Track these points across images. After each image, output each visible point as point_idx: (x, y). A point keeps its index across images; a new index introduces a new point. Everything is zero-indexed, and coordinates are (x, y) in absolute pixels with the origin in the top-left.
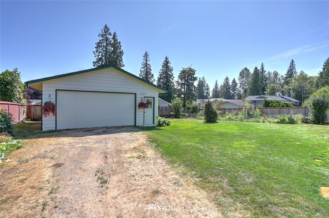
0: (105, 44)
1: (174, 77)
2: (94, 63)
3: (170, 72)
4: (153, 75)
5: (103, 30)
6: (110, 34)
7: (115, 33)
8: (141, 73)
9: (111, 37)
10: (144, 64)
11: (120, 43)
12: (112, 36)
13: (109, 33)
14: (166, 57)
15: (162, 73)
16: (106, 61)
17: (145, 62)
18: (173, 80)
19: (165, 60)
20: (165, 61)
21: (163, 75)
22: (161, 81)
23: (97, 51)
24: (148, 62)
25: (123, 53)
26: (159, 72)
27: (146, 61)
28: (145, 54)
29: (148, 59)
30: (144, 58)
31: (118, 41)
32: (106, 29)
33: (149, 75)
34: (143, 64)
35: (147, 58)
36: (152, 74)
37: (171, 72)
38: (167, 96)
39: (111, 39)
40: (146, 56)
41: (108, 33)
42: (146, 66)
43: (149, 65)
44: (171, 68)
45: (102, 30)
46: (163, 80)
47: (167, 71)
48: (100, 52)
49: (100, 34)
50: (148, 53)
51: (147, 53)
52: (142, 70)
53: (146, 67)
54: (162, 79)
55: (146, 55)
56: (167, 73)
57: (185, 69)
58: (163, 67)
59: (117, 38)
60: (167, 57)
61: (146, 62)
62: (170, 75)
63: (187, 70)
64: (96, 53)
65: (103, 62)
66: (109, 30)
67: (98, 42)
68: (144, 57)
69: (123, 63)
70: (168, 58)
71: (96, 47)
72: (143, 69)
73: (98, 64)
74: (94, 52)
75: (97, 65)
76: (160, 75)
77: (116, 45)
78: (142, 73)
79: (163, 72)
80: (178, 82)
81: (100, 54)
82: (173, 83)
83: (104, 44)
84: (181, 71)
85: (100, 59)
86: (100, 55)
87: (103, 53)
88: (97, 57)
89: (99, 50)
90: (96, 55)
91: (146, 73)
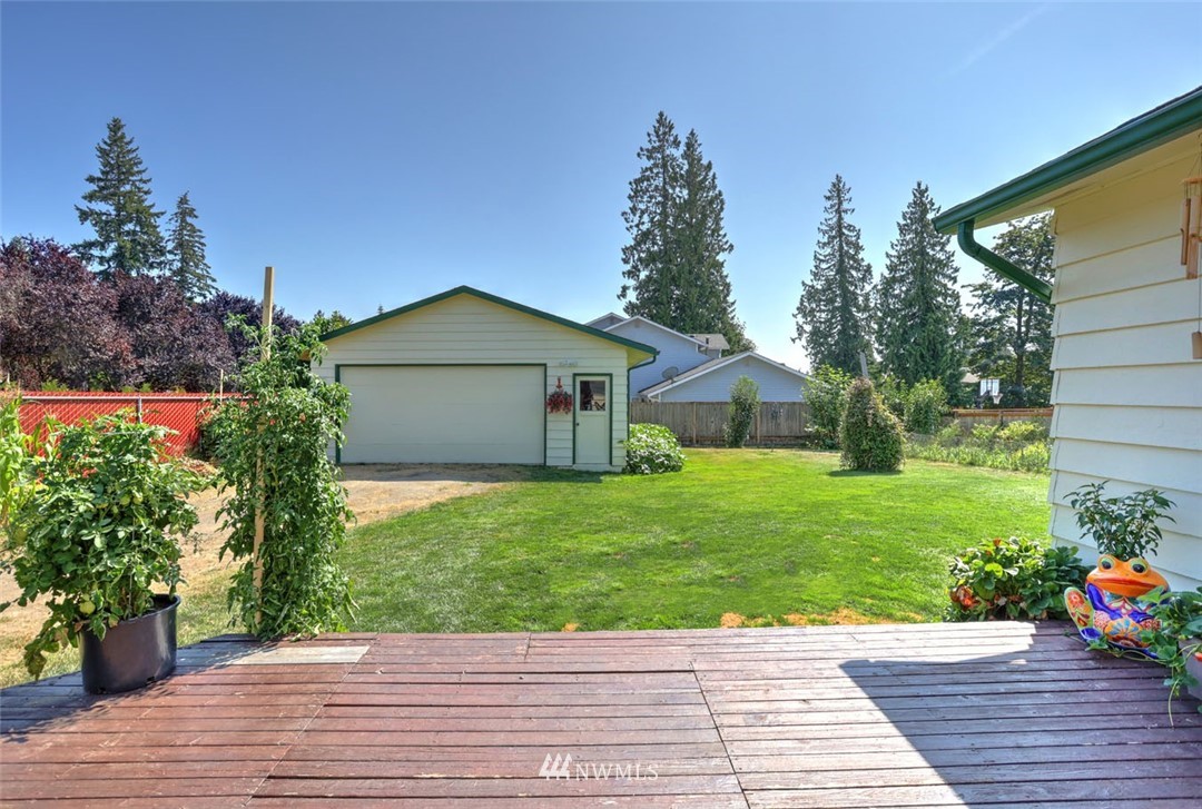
0: (659, 182)
1: (957, 270)
2: (625, 253)
3: (938, 248)
4: (869, 267)
5: (652, 132)
6: (676, 143)
7: (692, 134)
8: (816, 267)
9: (678, 153)
10: (832, 229)
11: (709, 166)
12: (682, 148)
13: (672, 138)
14: (919, 185)
15: (899, 257)
16: (666, 243)
17: (835, 220)
18: (955, 280)
19: (911, 199)
20: (915, 203)
21: (903, 263)
22: (897, 292)
23: (634, 210)
24: (848, 219)
25: (722, 202)
26: (888, 255)
27: (840, 213)
28: (834, 185)
29: (845, 205)
30: (828, 204)
31: (704, 162)
32: (663, 126)
33: (854, 273)
34: (824, 228)
35: (840, 203)
36: (865, 263)
37: (942, 250)
38: (922, 356)
39: (681, 160)
40: (839, 196)
41: (667, 141)
42: (841, 234)
43: (853, 231)
45: (649, 135)
46: (904, 289)
47: (924, 247)
48: (643, 212)
49: (642, 149)
50: (843, 180)
51: (839, 181)
52: (822, 252)
53: (840, 240)
54: (902, 280)
55: (838, 191)
56: (923, 253)
58: (903, 229)
59: (699, 150)
60: (923, 187)
61: (840, 218)
62: (940, 261)
63: (1035, 227)
64: (632, 216)
65: (654, 244)
66: (671, 128)
67: (638, 176)
68: (828, 198)
69: (725, 240)
70: (927, 190)
71: (630, 197)
72: (828, 250)
73: (639, 252)
74: (624, 214)
75: (636, 257)
76: (892, 268)
77: (697, 176)
78: (824, 266)
79: (905, 253)
80: (982, 287)
81: (646, 218)
82: (956, 297)
83: (656, 183)
84: (1002, 236)
85: (645, 237)
86: (643, 223)
87: (655, 212)
88: (635, 230)
89: (642, 206)
90: (633, 224)
91: (841, 262)
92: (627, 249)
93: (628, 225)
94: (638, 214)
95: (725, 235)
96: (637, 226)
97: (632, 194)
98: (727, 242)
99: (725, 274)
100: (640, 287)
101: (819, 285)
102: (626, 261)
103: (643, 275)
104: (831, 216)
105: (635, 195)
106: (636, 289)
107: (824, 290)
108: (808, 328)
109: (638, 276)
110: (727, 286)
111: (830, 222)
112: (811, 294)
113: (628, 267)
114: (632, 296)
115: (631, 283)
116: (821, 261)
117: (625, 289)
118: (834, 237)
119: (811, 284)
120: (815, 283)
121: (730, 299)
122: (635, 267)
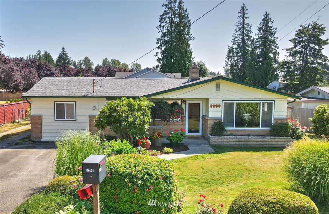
1: (277, 44)
2: (157, 41)
8: (233, 39)
10: (240, 25)
12: (177, 4)
14: (266, 12)
15: (257, 39)
17: (242, 21)
18: (278, 48)
19: (263, 18)
21: (258, 42)
22: (257, 52)
23: (160, 26)
24: (247, 21)
25: (190, 23)
27: (244, 19)
28: (242, 8)
29: (246, 16)
30: (239, 15)
31: (185, 9)
34: (238, 25)
35: (244, 14)
36: (252, 38)
37: (273, 36)
39: (177, 8)
40: (243, 12)
42: (243, 27)
43: (249, 25)
44: (274, 29)
48: (164, 26)
49: (164, 4)
50: (245, 5)
52: (237, 33)
53: (243, 30)
55: (243, 10)
57: (306, 26)
58: (259, 29)
59: (183, 5)
60: (268, 13)
62: (272, 41)
64: (160, 28)
68: (240, 13)
72: (239, 33)
73: (162, 40)
74: (157, 27)
75: (161, 42)
77: (182, 14)
78: (237, 39)
79: (260, 38)
80: (290, 49)
81: (165, 28)
82: (278, 54)
84: (299, 30)
85: (164, 35)
86: (164, 30)
87: (168, 26)
88: (161, 32)
89: (163, 24)
90: (160, 30)
91: (243, 37)
92: (158, 39)
93: (158, 31)
94: (162, 27)
95: (192, 34)
96: (162, 31)
97: (160, 20)
98: (192, 37)
99: (190, 48)
100: (162, 52)
101: (235, 46)
102: (157, 43)
103: (164, 48)
104: (240, 20)
105: (161, 20)
106: (161, 53)
107: (236, 49)
108: (230, 63)
109: (162, 49)
110: (191, 52)
111: (240, 22)
112: (231, 50)
113: (158, 45)
114: (160, 56)
115: (159, 51)
116: (236, 37)
117: (157, 53)
118: (241, 28)
119: (232, 46)
120: (234, 46)
121: (193, 56)
122: (161, 45)
